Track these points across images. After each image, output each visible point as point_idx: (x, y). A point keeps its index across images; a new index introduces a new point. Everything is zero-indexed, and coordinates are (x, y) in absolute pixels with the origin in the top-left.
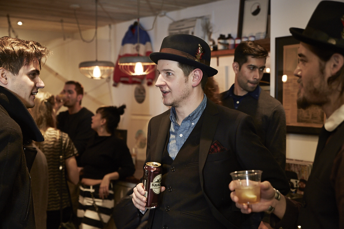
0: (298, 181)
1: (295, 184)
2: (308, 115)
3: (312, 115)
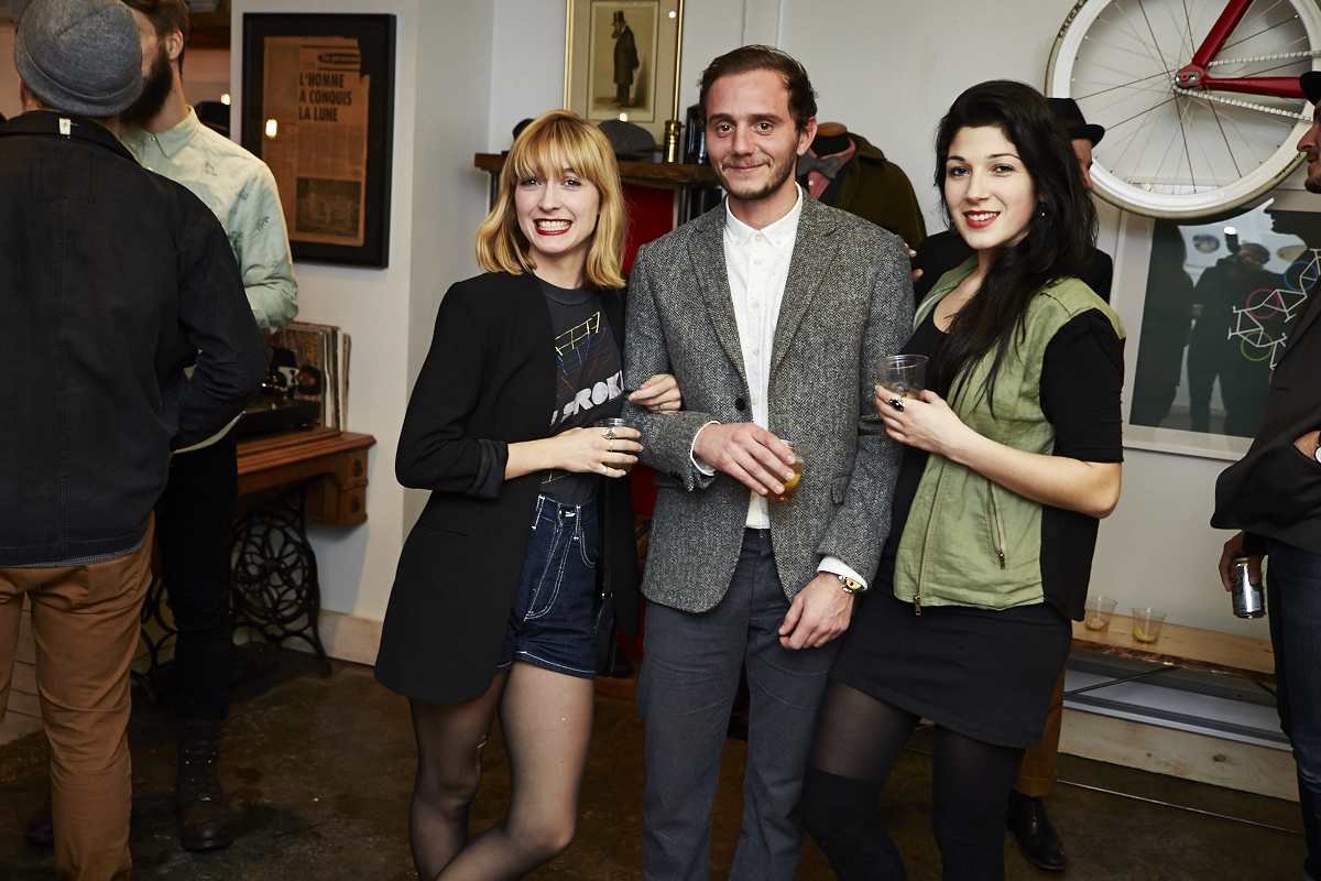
0: (297, 371)
1: (289, 377)
2: (323, 214)
3: (333, 214)
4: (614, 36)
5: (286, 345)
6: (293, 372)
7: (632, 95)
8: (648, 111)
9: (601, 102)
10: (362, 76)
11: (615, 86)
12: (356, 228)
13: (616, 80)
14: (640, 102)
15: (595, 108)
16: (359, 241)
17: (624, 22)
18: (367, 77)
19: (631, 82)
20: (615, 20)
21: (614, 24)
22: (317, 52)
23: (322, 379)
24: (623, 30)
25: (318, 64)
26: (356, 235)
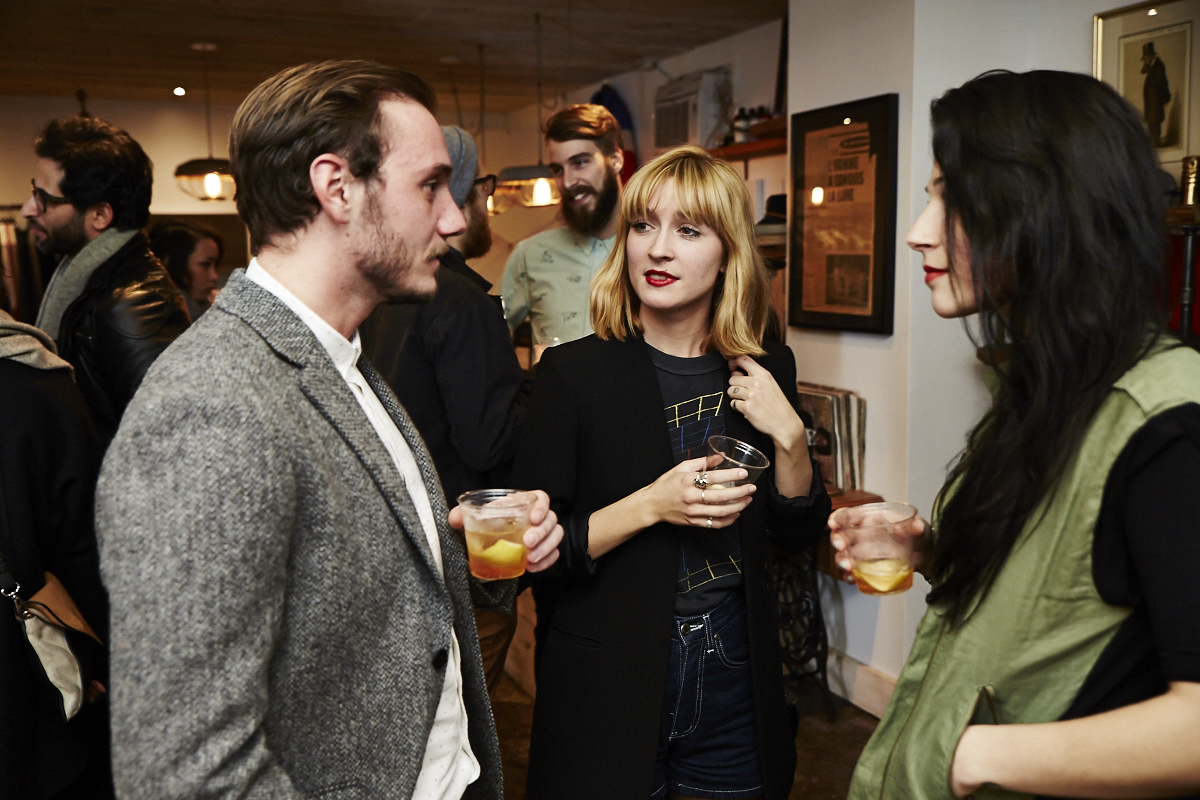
0: (814, 433)
2: (843, 287)
3: (851, 287)
4: (1143, 72)
5: (805, 409)
6: (811, 433)
7: (1164, 132)
8: (1181, 147)
10: (870, 156)
12: (866, 299)
14: (1173, 140)
16: (868, 311)
17: (1155, 54)
18: (874, 157)
19: (1163, 118)
20: (1145, 54)
21: (1143, 59)
22: (839, 140)
23: (833, 440)
24: (1153, 62)
25: (842, 150)
26: (866, 306)
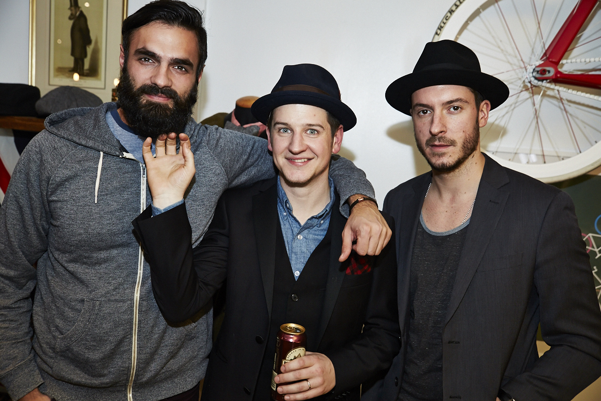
4: (70, 18)
7: (87, 65)
8: (100, 80)
9: (61, 71)
11: (72, 58)
13: (73, 54)
14: (93, 72)
15: (56, 76)
17: (79, 8)
19: (86, 56)
20: (71, 6)
21: (70, 9)
24: (78, 14)
